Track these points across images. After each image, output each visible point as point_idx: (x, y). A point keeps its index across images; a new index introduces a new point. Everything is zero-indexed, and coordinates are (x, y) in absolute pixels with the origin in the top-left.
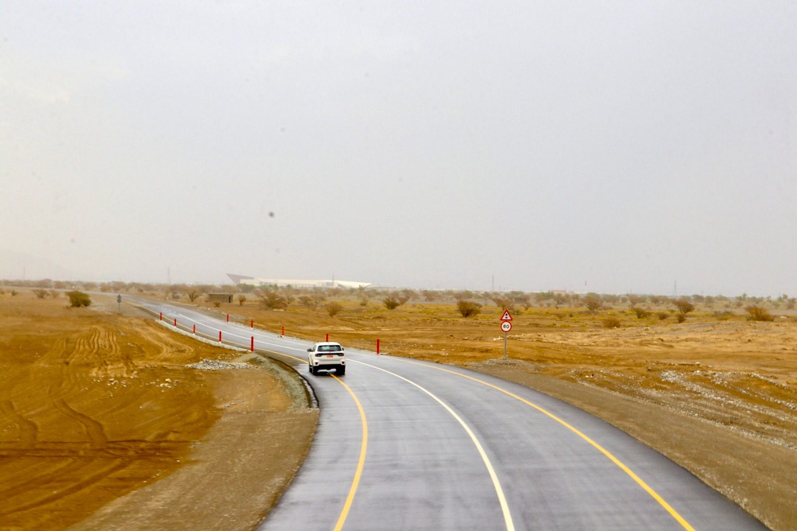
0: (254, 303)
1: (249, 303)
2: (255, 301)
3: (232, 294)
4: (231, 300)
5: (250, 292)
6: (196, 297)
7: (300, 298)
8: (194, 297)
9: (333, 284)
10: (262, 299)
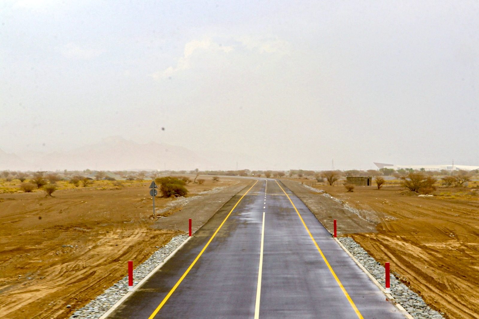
0: (394, 185)
1: (388, 185)
2: (395, 183)
3: (370, 176)
4: (370, 182)
5: (390, 175)
6: (335, 180)
7: (443, 179)
8: (332, 180)
9: (452, 167)
10: (403, 181)
